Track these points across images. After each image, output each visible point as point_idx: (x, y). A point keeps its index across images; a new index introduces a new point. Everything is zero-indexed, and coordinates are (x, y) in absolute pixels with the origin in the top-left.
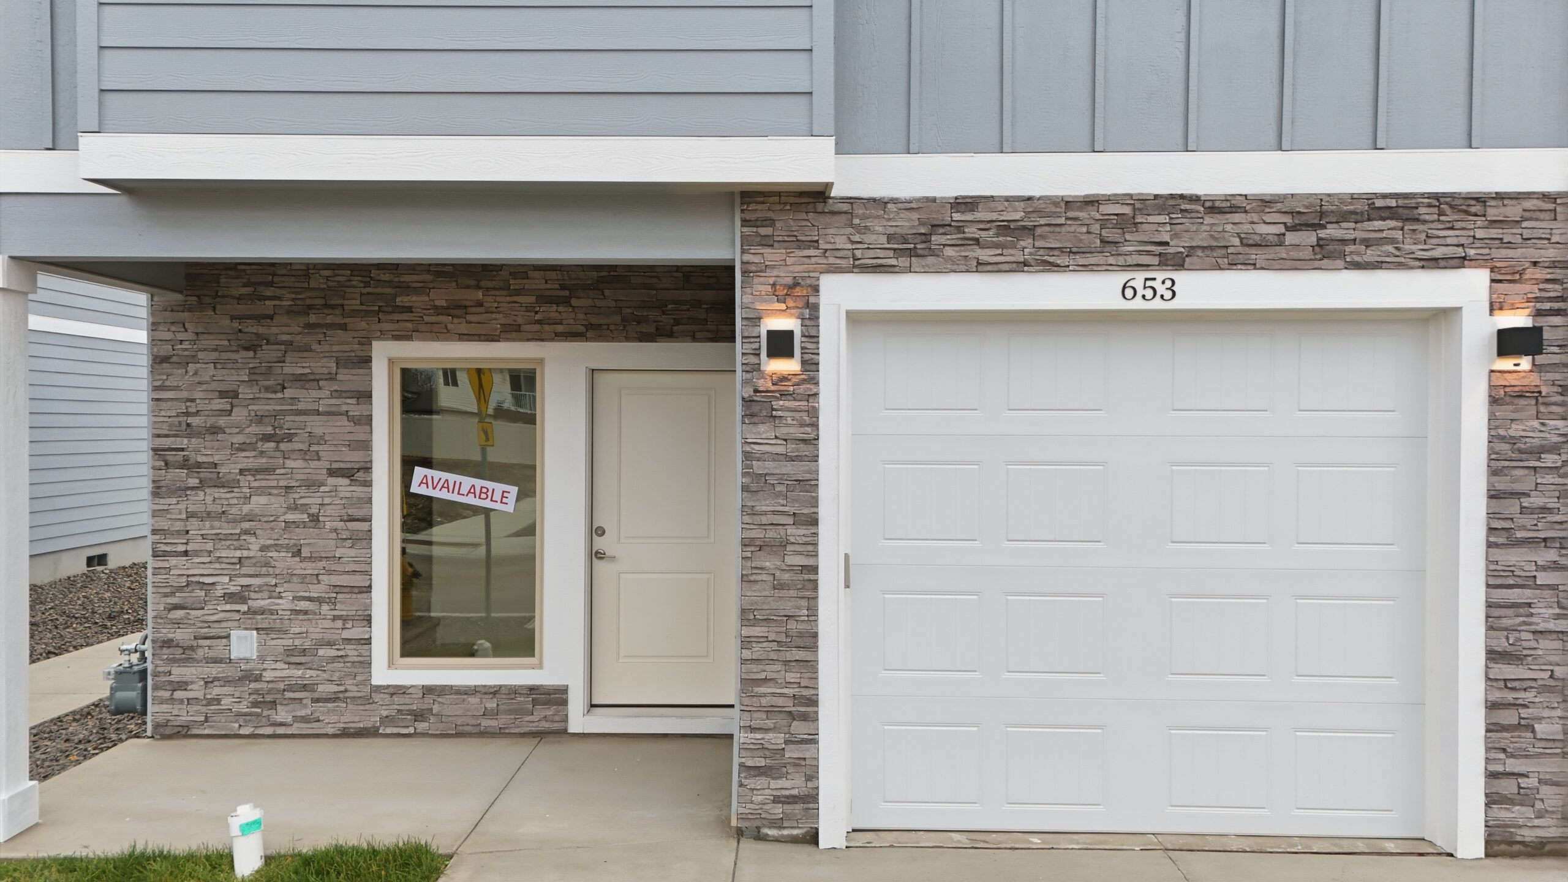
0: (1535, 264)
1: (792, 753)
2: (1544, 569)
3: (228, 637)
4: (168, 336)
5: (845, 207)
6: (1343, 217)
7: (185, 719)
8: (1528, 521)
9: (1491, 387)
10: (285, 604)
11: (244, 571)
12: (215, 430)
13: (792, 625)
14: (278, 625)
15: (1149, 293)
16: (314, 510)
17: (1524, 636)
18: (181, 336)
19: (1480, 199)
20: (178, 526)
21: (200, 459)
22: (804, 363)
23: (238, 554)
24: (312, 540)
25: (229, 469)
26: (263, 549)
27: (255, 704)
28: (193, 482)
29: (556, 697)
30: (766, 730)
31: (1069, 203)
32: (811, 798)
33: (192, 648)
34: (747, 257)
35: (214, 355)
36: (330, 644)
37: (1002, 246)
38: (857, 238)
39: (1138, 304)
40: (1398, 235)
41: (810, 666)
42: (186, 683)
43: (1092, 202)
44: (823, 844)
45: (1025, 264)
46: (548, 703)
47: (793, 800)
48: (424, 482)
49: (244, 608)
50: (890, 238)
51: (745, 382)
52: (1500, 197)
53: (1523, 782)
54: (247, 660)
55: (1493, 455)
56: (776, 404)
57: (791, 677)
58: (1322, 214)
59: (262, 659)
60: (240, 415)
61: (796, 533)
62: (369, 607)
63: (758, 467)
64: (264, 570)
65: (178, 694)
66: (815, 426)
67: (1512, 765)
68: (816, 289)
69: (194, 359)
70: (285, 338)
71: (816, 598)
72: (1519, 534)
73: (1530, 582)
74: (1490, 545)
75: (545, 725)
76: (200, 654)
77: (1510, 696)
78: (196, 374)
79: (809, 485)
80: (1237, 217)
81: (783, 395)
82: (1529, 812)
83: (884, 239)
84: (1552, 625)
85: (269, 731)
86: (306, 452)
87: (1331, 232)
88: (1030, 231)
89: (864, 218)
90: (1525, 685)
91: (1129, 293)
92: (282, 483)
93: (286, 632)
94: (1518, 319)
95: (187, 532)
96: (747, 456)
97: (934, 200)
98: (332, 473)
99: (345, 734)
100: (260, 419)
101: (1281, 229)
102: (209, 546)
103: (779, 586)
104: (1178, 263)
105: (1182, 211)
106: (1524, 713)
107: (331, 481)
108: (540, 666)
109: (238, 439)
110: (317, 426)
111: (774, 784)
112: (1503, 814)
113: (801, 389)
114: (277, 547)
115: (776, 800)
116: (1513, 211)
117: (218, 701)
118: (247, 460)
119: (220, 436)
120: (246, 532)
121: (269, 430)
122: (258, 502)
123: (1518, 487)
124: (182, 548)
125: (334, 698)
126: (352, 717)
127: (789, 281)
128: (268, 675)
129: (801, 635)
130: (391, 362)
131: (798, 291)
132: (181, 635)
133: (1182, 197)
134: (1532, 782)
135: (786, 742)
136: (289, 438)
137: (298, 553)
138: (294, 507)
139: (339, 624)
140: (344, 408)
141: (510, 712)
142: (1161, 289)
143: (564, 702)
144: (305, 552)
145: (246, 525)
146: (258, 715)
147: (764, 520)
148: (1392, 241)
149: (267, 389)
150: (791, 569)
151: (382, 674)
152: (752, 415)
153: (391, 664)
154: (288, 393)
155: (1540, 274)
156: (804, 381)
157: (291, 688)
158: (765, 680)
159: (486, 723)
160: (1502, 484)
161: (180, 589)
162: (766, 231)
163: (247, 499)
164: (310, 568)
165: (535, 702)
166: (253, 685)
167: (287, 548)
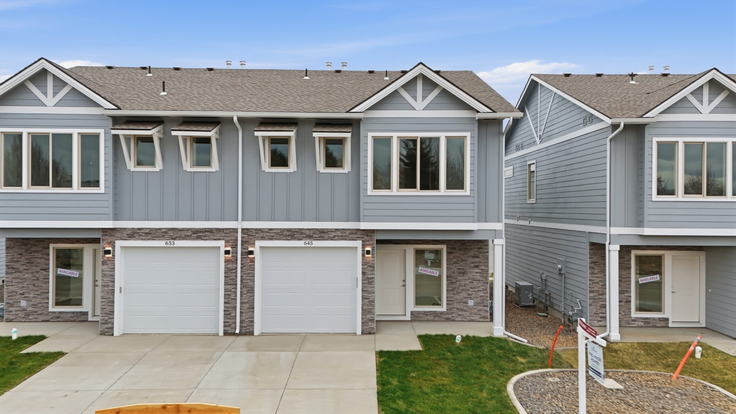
0: (231, 240)
1: (109, 320)
2: (233, 288)
3: (20, 302)
4: (9, 243)
5: (119, 229)
6: (201, 232)
7: (11, 318)
8: (229, 281)
9: (225, 259)
10: (31, 295)
11: (23, 289)
12: (18, 261)
13: (110, 299)
14: (30, 299)
15: (170, 244)
16: (38, 277)
17: (230, 299)
18: (11, 243)
19: (223, 229)
20: (10, 280)
21: (15, 267)
22: (113, 255)
23: (22, 286)
24: (37, 283)
25: (21, 269)
26: (28, 285)
27: (25, 315)
28: (14, 271)
29: (86, 314)
30: (105, 317)
31: (157, 229)
32: (112, 328)
33: (12, 304)
34: (103, 238)
35: (18, 247)
36: (40, 303)
37: (145, 236)
38: (121, 234)
39: (168, 246)
40: (210, 235)
41: (113, 306)
42: (12, 311)
43: (160, 229)
44: (115, 335)
45: (149, 239)
46: (84, 315)
47: (109, 328)
48: (60, 271)
49: (23, 296)
50: (127, 235)
51: (102, 258)
52: (226, 229)
53: (229, 323)
54: (24, 307)
55: (225, 270)
56: (107, 262)
57: (110, 308)
58: (197, 231)
59: (27, 306)
60: (23, 258)
61: (111, 284)
62: (48, 296)
63: (104, 273)
64: (27, 289)
65: (10, 313)
66: (114, 266)
67: (227, 320)
68: (114, 243)
69: (14, 247)
70: (32, 243)
71: (114, 295)
72: (229, 283)
73: (230, 291)
74: (225, 285)
75: (83, 319)
76: (15, 305)
77: (227, 309)
78: (14, 250)
79: (113, 276)
80: (184, 232)
81: (109, 260)
82: (230, 328)
83: (126, 235)
84: (233, 298)
85: (28, 320)
86: (36, 265)
87: (199, 234)
88: (150, 234)
89: (122, 231)
90: (229, 307)
91: (167, 244)
92: (31, 272)
93: (31, 301)
94: (228, 249)
95: (12, 281)
96: (103, 271)
97: (134, 228)
98: (42, 270)
99: (43, 321)
100: (27, 259)
101: (191, 234)
102: (16, 284)
103: (108, 293)
104: (175, 239)
105: (175, 231)
106: (230, 312)
107: (41, 271)
108: (83, 308)
109: (22, 263)
110: (38, 260)
111: (106, 326)
112: (227, 328)
113: (112, 259)
114: (30, 284)
115: (106, 328)
116: (228, 231)
117: (18, 314)
118: (24, 267)
119: (19, 263)
120: (24, 281)
121: (29, 261)
122: (27, 275)
123: (229, 276)
124: (11, 284)
125: (41, 314)
126: (45, 318)
127: (110, 242)
128: (28, 309)
129: (111, 301)
130: (54, 248)
131: (111, 243)
132: (11, 302)
133: (175, 228)
134: (230, 323)
135: (109, 319)
136: (33, 263)
137: (34, 285)
138: (34, 277)
139: (42, 299)
140: (44, 257)
141: (76, 317)
142: (172, 243)
143: (88, 315)
144: (36, 285)
145: (24, 280)
146: (26, 317)
147: (105, 281)
148: (209, 236)
149: (29, 253)
150: (110, 290)
151: (51, 309)
152: (103, 264)
153: (53, 307)
154: (33, 254)
155: (232, 241)
156: (112, 258)
157: (33, 312)
158: (105, 308)
159: (72, 319)
160: (226, 275)
161: (11, 293)
162: (105, 233)
163: (24, 275)
164: (37, 288)
165: (82, 315)
166: (25, 312)
167: (32, 284)
